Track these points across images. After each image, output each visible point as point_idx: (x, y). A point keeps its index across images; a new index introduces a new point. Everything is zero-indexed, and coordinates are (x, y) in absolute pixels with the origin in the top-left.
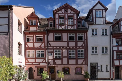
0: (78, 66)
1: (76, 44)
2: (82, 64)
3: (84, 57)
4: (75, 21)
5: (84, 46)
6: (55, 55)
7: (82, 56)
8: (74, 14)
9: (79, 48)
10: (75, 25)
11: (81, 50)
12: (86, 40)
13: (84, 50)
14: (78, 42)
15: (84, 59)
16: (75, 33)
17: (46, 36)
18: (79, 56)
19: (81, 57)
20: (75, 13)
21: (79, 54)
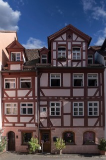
0: (88, 129)
1: (86, 93)
2: (95, 126)
3: (98, 115)
4: (84, 53)
5: (97, 95)
6: (50, 111)
7: (95, 113)
8: (82, 42)
9: (91, 99)
10: (84, 60)
11: (93, 102)
12: (101, 85)
13: (98, 102)
14: (89, 90)
15: (99, 117)
16: (83, 74)
17: (36, 78)
18: (91, 113)
19: (93, 115)
20: (83, 40)
21: (91, 109)
